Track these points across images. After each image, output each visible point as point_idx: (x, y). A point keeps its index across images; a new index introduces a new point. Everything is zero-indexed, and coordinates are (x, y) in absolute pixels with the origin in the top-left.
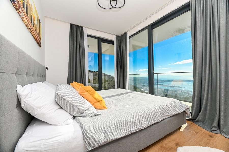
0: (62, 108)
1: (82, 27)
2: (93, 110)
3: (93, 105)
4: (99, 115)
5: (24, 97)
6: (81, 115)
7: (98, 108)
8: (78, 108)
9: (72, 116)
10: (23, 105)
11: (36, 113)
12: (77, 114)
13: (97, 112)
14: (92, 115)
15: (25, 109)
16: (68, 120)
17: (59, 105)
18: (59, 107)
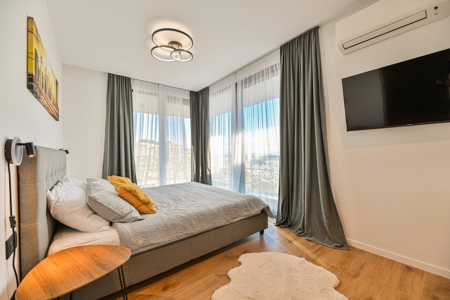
0: (95, 213)
1: (129, 79)
2: (136, 214)
3: (137, 209)
4: (142, 219)
5: (54, 203)
6: (120, 221)
7: (144, 211)
8: (116, 213)
9: (109, 222)
10: (52, 212)
11: (66, 219)
12: (115, 219)
13: (140, 217)
14: (134, 220)
15: (53, 216)
16: (103, 227)
17: (92, 209)
18: (92, 212)
